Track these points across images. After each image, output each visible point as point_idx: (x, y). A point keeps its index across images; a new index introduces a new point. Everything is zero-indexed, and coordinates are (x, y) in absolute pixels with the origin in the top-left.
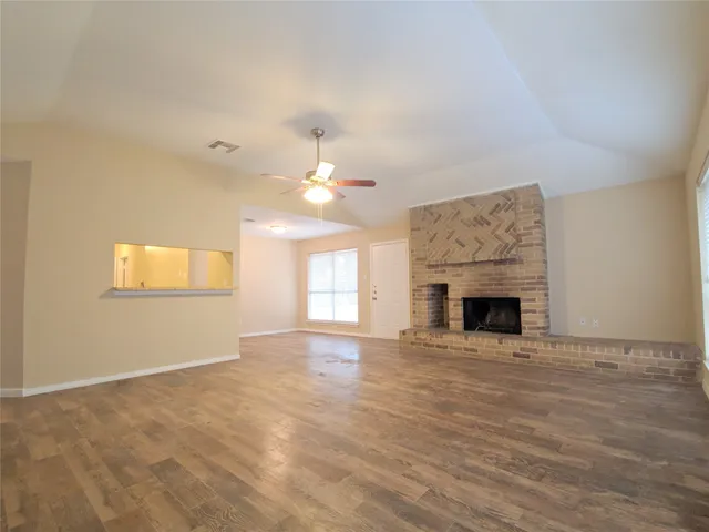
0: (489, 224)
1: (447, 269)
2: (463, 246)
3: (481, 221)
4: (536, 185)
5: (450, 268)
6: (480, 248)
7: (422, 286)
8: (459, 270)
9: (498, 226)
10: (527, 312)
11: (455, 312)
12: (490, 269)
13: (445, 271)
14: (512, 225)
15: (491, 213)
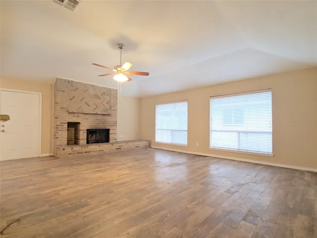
0: (100, 99)
1: (80, 115)
2: (89, 106)
3: (97, 97)
4: (117, 90)
5: (82, 115)
6: (96, 108)
7: (64, 123)
8: (87, 116)
9: (104, 100)
10: (112, 134)
11: (83, 136)
12: (101, 117)
13: (78, 116)
14: (109, 102)
15: (102, 95)
